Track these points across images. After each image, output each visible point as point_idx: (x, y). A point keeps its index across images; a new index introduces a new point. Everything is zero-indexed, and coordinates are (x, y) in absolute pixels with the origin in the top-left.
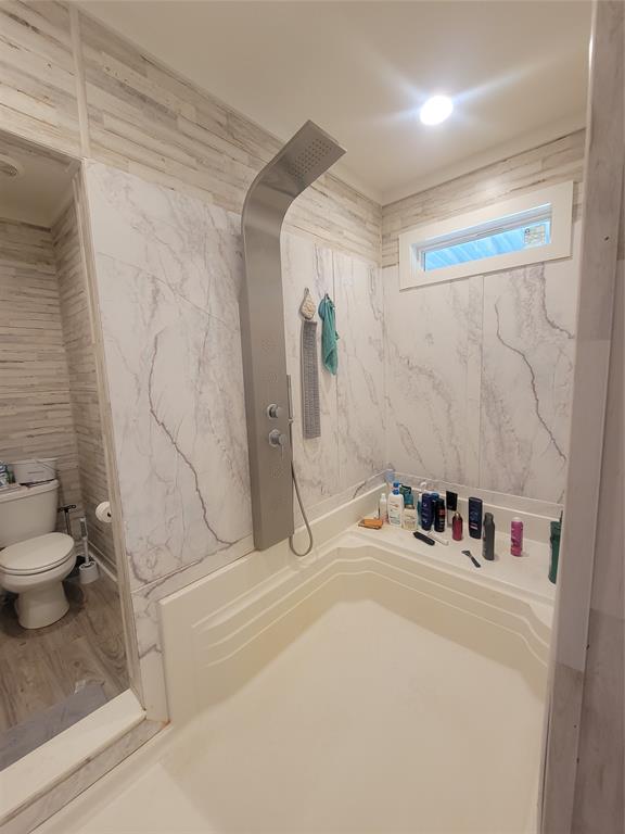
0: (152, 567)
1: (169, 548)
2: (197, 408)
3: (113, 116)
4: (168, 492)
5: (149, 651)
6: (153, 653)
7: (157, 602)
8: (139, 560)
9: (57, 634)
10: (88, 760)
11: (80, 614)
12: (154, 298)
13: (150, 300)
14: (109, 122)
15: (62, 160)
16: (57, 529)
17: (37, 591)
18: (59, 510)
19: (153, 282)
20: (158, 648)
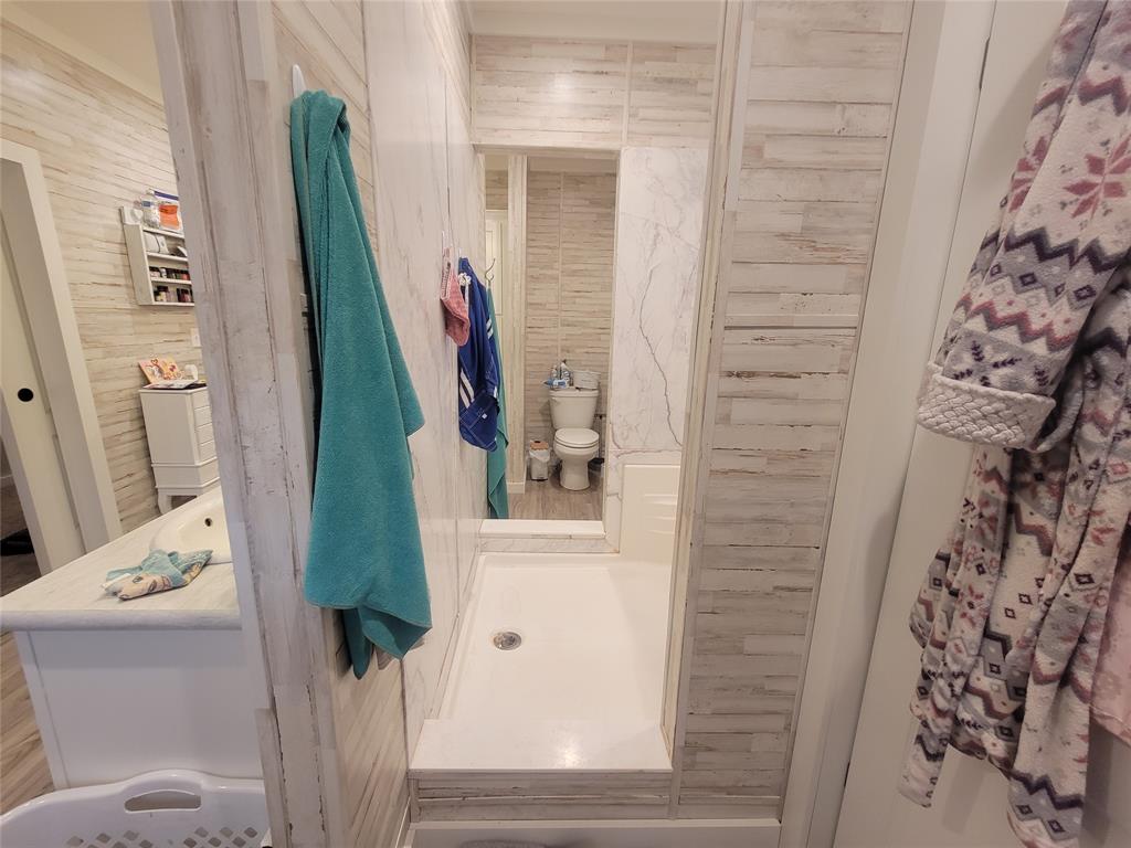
0: (625, 439)
1: (637, 431)
2: (675, 330)
3: (647, 107)
4: (642, 391)
5: (614, 495)
6: (615, 497)
7: (624, 465)
8: (617, 432)
9: (578, 496)
10: (570, 537)
11: (595, 493)
12: (655, 240)
13: (651, 242)
14: (642, 113)
15: (611, 152)
16: (592, 428)
17: (575, 460)
18: (596, 415)
19: (656, 228)
20: (619, 496)
